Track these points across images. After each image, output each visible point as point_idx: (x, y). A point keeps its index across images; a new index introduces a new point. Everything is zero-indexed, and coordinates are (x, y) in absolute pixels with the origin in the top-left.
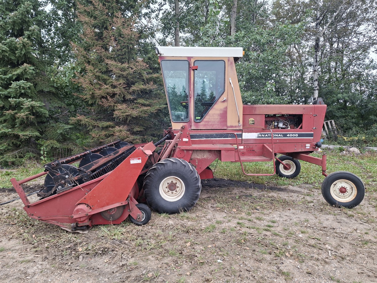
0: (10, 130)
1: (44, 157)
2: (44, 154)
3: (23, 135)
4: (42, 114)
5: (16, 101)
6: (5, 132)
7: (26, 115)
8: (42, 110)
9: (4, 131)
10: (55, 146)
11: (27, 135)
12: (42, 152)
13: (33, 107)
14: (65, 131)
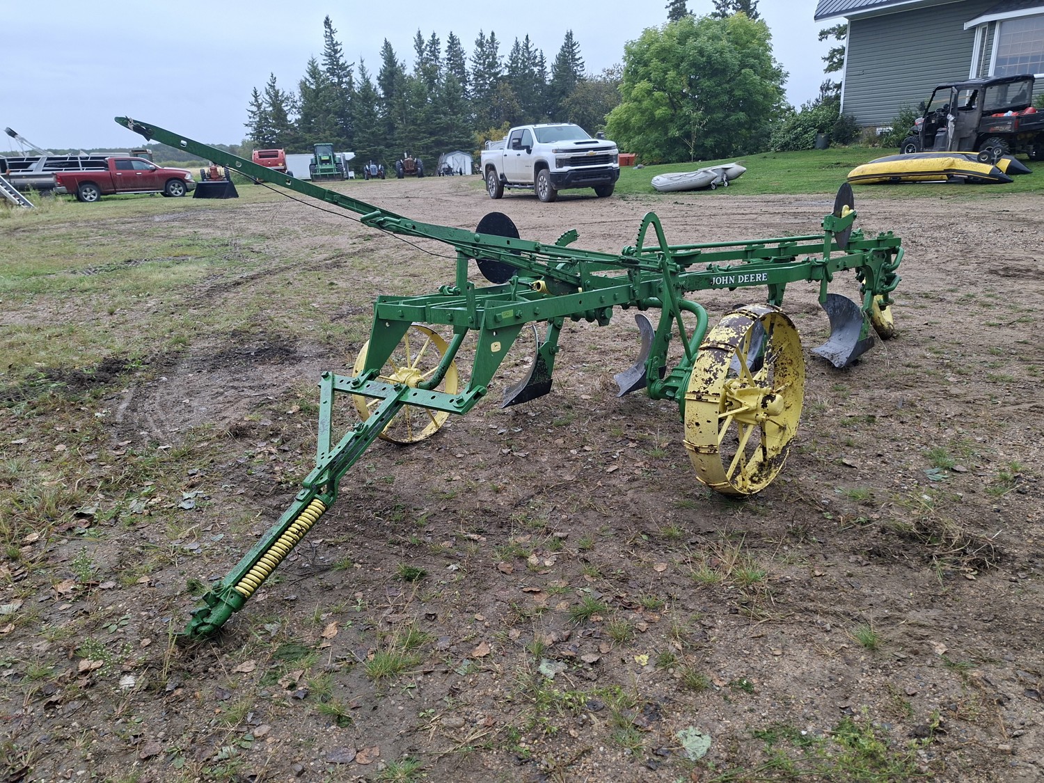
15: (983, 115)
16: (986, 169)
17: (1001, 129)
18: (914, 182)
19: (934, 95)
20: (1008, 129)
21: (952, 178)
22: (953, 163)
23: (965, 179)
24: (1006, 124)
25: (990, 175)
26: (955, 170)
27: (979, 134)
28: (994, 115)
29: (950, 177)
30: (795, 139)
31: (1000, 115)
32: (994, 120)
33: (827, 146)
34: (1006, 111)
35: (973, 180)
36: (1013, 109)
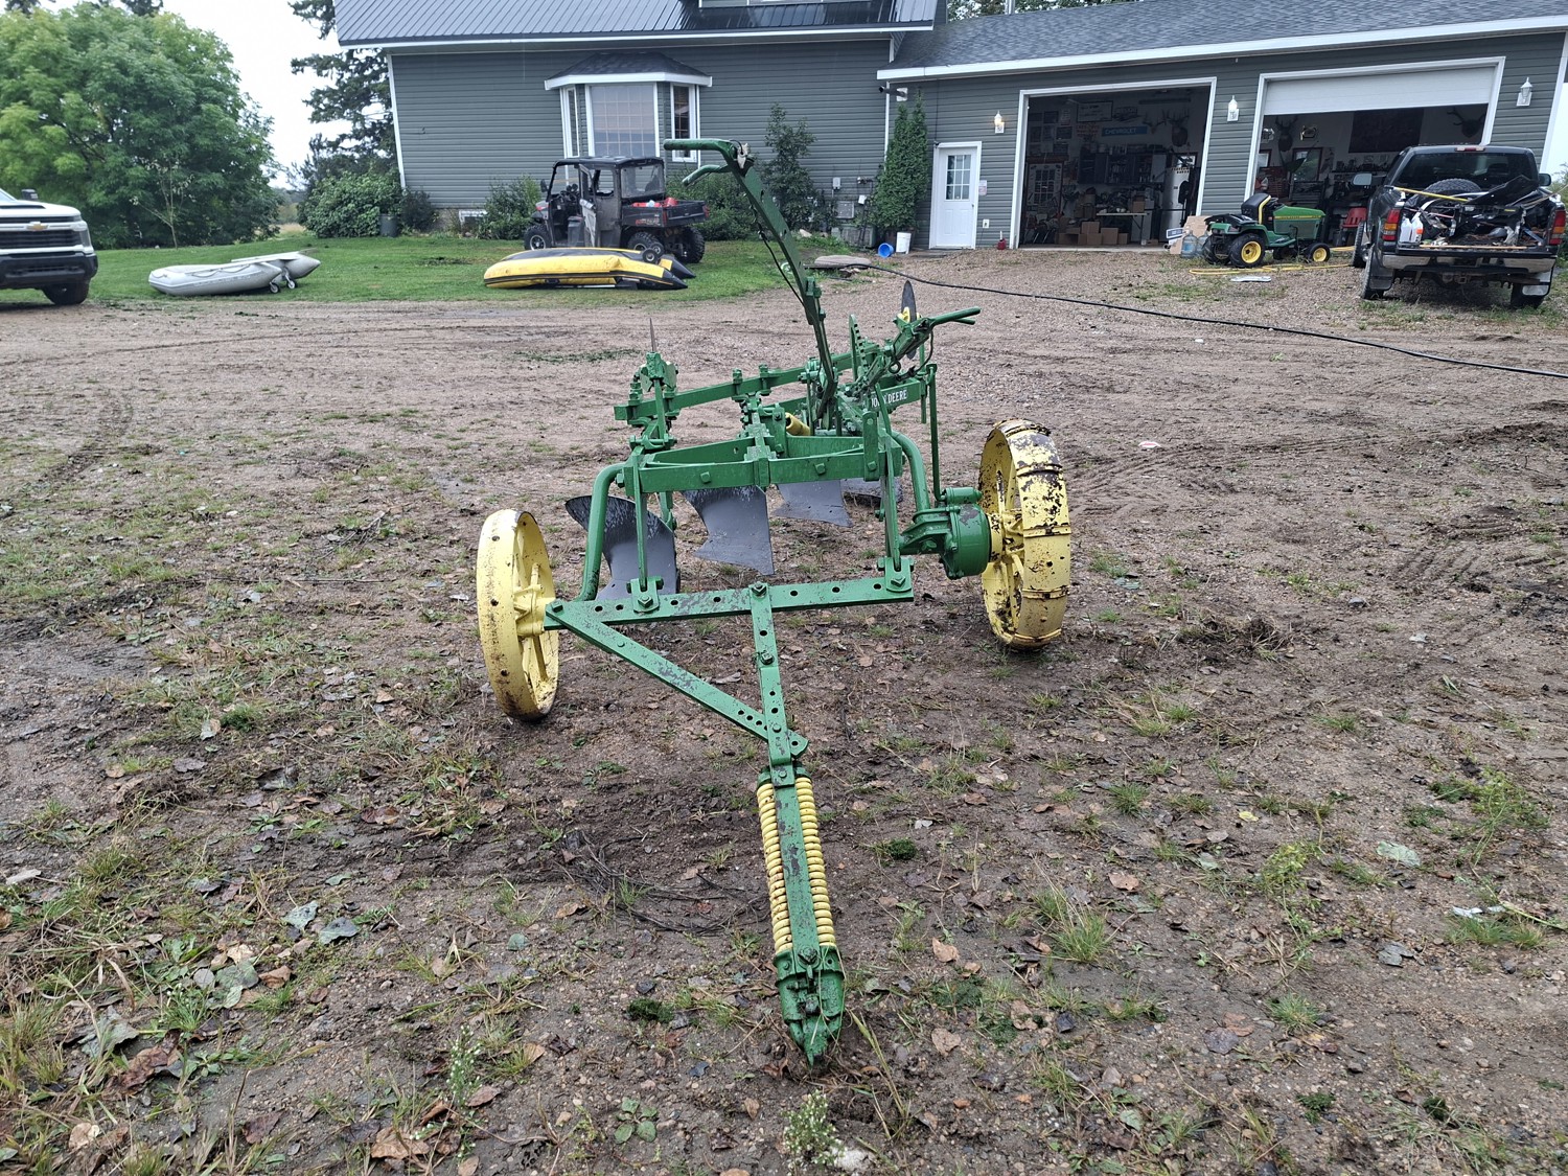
15: (623, 204)
16: (656, 271)
17: (650, 222)
18: (575, 286)
19: (555, 173)
20: (656, 222)
21: (620, 281)
22: (618, 263)
23: (637, 284)
24: (652, 217)
25: (664, 279)
26: (622, 272)
27: (623, 227)
28: (635, 205)
29: (619, 280)
30: (347, 220)
31: (642, 205)
32: (638, 210)
33: (397, 233)
34: (646, 199)
35: (646, 285)
36: (656, 198)
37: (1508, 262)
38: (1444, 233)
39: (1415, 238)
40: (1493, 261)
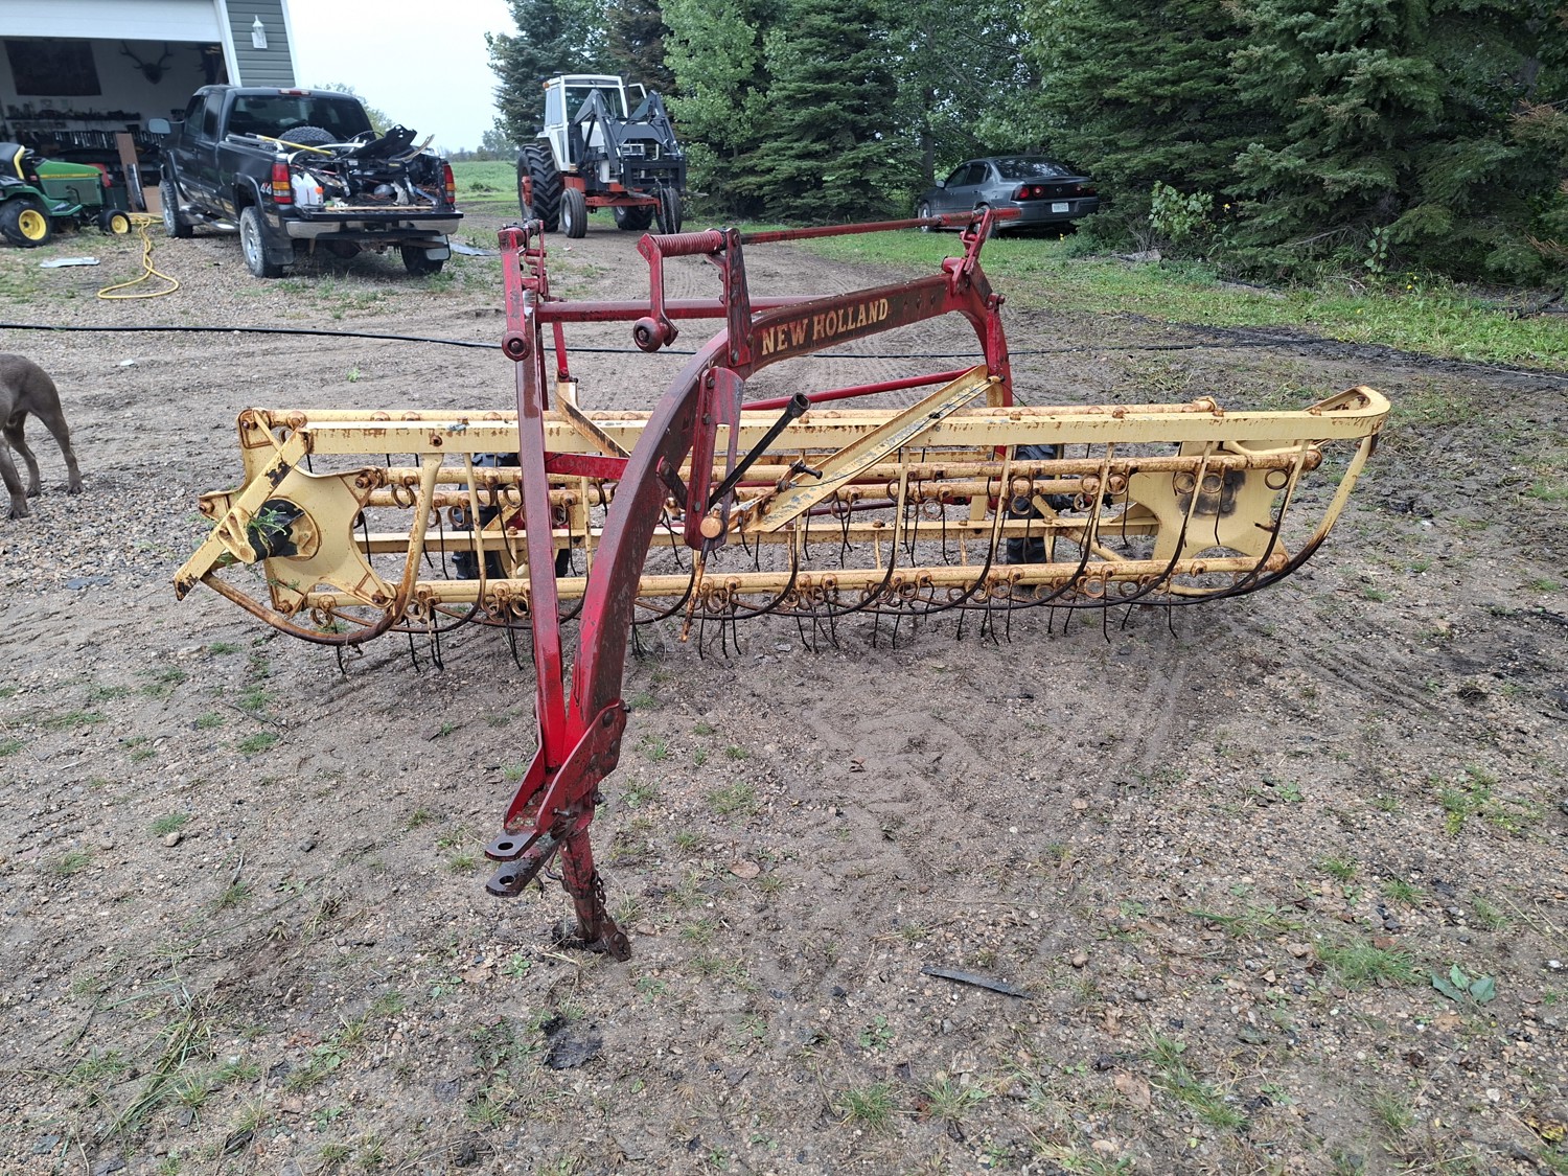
0: (1302, 161)
1: (1378, 261)
2: (1379, 251)
3: (1336, 182)
4: (1412, 105)
5: (1338, 60)
6: (1286, 169)
7: (1353, 110)
8: (1414, 88)
9: (1284, 163)
10: (1429, 229)
11: (1343, 182)
12: (1373, 244)
13: (1380, 80)
14: (1482, 170)
37: (420, 225)
38: (338, 193)
39: (316, 199)
40: (403, 224)
